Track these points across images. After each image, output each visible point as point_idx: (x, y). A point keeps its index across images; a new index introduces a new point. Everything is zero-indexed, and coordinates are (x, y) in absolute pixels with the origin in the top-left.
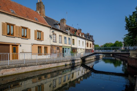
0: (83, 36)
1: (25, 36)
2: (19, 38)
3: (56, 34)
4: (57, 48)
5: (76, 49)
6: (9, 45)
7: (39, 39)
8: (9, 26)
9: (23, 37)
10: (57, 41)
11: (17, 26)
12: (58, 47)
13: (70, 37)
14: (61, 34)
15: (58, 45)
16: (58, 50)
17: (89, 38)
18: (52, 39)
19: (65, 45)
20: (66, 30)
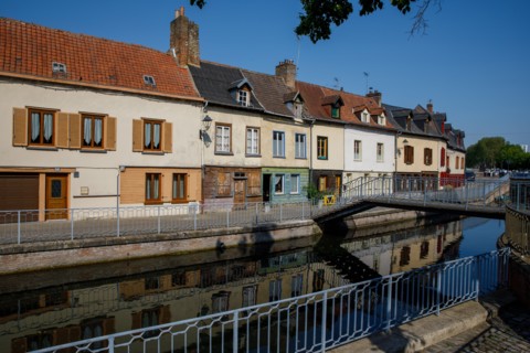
0: (382, 122)
1: (98, 141)
2: (71, 149)
3: (230, 125)
4: (237, 175)
5: (340, 176)
6: (38, 174)
7: (152, 147)
8: (37, 115)
9: (90, 145)
10: (234, 151)
11: (65, 115)
12: (240, 174)
13: (305, 130)
14: (256, 121)
15: (240, 164)
16: (242, 184)
17: (420, 124)
18: (212, 145)
19: (279, 162)
20: (286, 103)
